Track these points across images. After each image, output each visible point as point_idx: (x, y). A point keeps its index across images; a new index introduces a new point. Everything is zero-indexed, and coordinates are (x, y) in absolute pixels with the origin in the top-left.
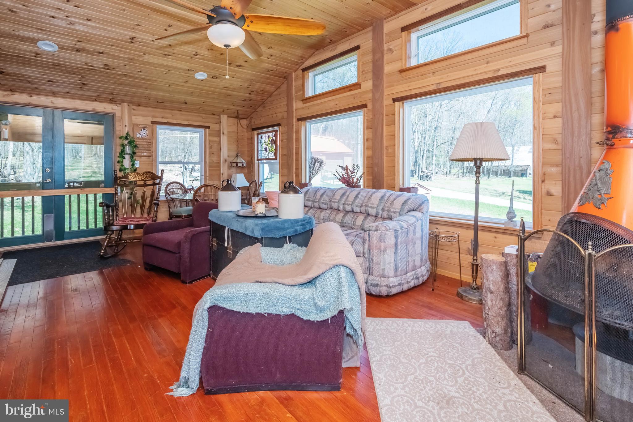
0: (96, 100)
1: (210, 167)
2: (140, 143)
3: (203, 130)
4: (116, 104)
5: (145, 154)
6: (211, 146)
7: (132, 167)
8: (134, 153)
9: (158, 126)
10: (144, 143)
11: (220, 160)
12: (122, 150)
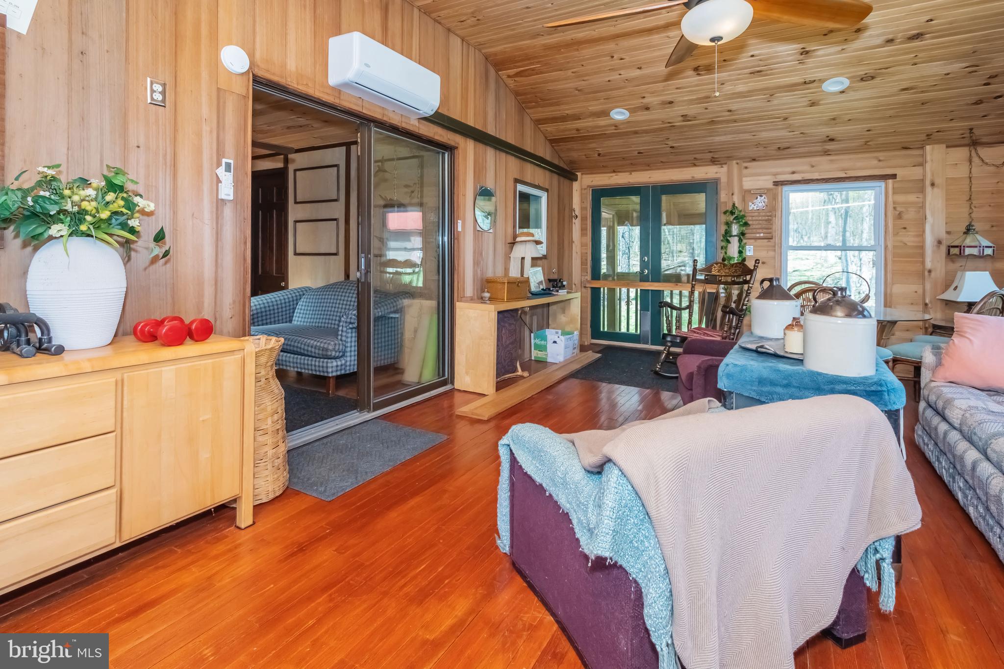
0: (695, 165)
1: (895, 255)
2: (754, 218)
3: (882, 184)
4: (722, 165)
5: (762, 235)
6: (900, 214)
7: (740, 256)
8: (743, 234)
9: (786, 188)
10: (760, 218)
11: (923, 241)
12: (726, 230)
